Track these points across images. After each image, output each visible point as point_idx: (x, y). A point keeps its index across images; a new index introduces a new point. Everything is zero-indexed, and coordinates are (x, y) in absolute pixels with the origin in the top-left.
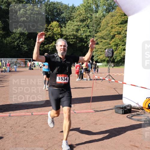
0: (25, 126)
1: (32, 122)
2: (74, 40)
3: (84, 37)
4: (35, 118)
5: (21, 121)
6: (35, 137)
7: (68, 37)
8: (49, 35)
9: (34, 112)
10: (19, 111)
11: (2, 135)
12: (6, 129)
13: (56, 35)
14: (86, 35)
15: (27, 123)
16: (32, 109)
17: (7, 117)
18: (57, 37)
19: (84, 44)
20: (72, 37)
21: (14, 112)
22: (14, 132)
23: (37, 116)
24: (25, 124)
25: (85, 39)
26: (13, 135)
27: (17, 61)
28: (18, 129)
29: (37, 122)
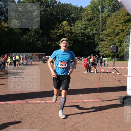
0: (40, 112)
1: (46, 109)
2: (82, 37)
3: (91, 34)
4: (49, 105)
5: (36, 108)
6: (49, 122)
7: (77, 35)
8: (60, 33)
9: (48, 101)
10: (34, 99)
11: (21, 119)
12: (23, 114)
13: (67, 33)
14: (93, 33)
15: (41, 110)
16: (45, 98)
17: (24, 104)
18: (67, 34)
19: (91, 41)
20: (80, 35)
21: (30, 99)
22: (30, 117)
23: (50, 104)
24: (40, 111)
25: (92, 37)
26: (30, 120)
27: (32, 55)
28: (34, 114)
29: (50, 109)
